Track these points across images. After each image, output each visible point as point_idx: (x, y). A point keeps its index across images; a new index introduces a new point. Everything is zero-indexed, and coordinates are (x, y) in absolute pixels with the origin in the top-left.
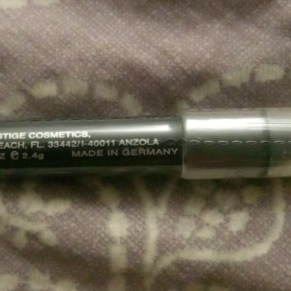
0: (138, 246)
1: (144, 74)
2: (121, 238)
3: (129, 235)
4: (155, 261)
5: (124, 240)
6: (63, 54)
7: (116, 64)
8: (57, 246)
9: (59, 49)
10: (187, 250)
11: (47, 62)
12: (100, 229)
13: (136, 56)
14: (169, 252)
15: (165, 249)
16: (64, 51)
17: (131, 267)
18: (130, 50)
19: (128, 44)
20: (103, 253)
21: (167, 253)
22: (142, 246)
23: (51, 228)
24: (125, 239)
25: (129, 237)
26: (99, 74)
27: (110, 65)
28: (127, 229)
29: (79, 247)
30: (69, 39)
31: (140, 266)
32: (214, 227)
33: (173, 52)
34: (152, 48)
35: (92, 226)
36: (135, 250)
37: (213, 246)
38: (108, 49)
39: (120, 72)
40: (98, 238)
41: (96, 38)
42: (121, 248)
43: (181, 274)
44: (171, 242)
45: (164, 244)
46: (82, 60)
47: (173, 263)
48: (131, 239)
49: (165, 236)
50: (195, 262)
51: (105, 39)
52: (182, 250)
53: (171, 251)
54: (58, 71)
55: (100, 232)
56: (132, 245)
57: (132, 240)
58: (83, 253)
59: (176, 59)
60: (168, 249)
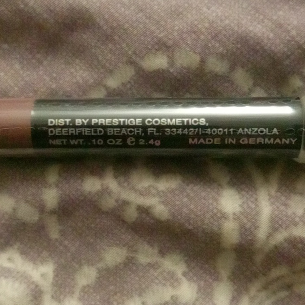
0: (251, 222)
1: (258, 48)
2: (234, 214)
3: (242, 211)
4: (268, 237)
5: (236, 215)
6: (175, 25)
7: (230, 36)
8: (168, 221)
9: (171, 20)
10: (300, 227)
11: (160, 33)
12: (212, 204)
13: (251, 29)
14: (282, 229)
15: (278, 225)
16: (176, 23)
17: (243, 242)
18: (243, 22)
19: (241, 16)
20: (216, 229)
21: (281, 229)
22: (255, 223)
23: (163, 202)
24: (238, 215)
25: (242, 213)
26: (211, 46)
27: (223, 37)
28: (239, 205)
29: (191, 222)
30: (181, 10)
31: (252, 242)
33: (289, 25)
34: (266, 21)
35: (204, 201)
36: (248, 226)
38: (221, 21)
39: (233, 45)
40: (211, 213)
41: (209, 9)
42: (233, 224)
43: (293, 250)
44: (285, 219)
45: (278, 221)
46: (194, 32)
47: (285, 240)
48: (243, 215)
49: (278, 213)
51: (218, 11)
52: (295, 227)
53: (284, 228)
54: (170, 43)
55: (213, 208)
56: (245, 221)
57: (245, 216)
58: (194, 228)
59: (291, 33)
60: (281, 226)
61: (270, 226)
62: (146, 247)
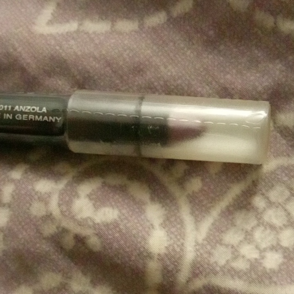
0: (174, 265)
2: (159, 255)
3: (167, 253)
4: (188, 282)
5: (161, 256)
6: (135, 80)
8: (100, 252)
9: (132, 76)
10: (219, 277)
11: (122, 87)
12: (140, 242)
14: (202, 276)
15: (198, 272)
16: (137, 78)
17: (165, 283)
18: (193, 83)
19: (193, 77)
20: (141, 266)
21: (200, 276)
22: (177, 266)
23: (97, 235)
24: (162, 256)
25: (166, 255)
28: (165, 247)
29: (120, 256)
30: (142, 67)
31: (173, 284)
32: (249, 260)
34: (214, 83)
35: (134, 239)
36: (170, 268)
37: (245, 278)
40: (138, 251)
41: (165, 68)
42: (157, 264)
44: (206, 266)
45: (199, 267)
47: (204, 287)
48: (167, 257)
49: (200, 260)
50: (225, 289)
51: (173, 70)
52: (215, 275)
53: (204, 275)
55: (140, 246)
56: (168, 263)
57: (169, 258)
58: (122, 263)
60: (201, 273)
61: (191, 272)
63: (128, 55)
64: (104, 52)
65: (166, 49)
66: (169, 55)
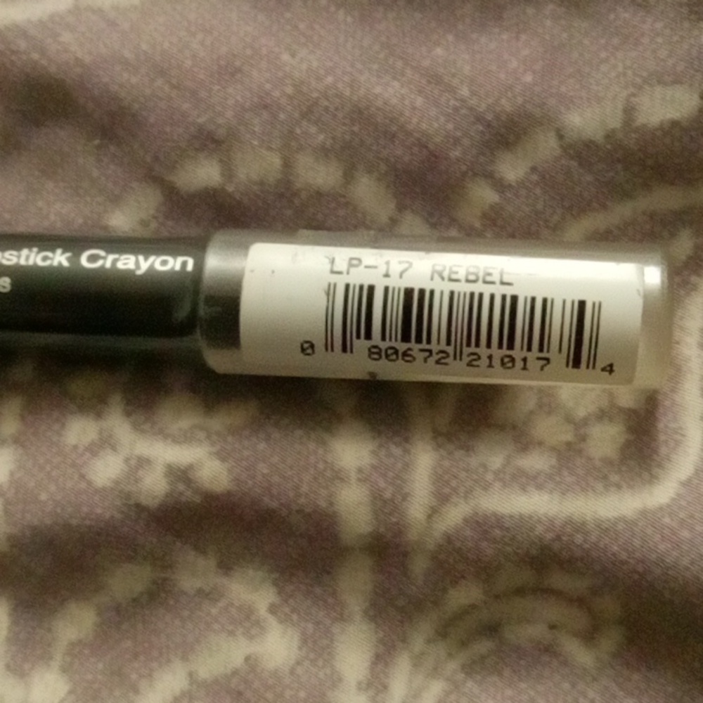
0: (395, 485)
1: (394, 128)
2: (359, 470)
3: (375, 463)
4: (430, 517)
5: (363, 473)
6: (227, 96)
7: (337, 109)
8: (229, 494)
9: (219, 87)
10: (496, 493)
11: (199, 116)
13: (378, 90)
14: (458, 498)
15: (449, 490)
16: (230, 90)
17: (382, 530)
18: (362, 78)
19: (359, 66)
20: (323, 504)
21: (454, 499)
22: (403, 486)
23: (218, 453)
24: (366, 472)
25: (374, 468)
26: (302, 133)
27: (324, 113)
28: (370, 451)
29: (275, 492)
30: (238, 63)
31: (399, 530)
33: (454, 76)
34: (409, 72)
36: (388, 495)
37: (550, 486)
38: (318, 79)
39: (344, 128)
40: (312, 471)
41: (293, 56)
42: (359, 491)
43: (484, 544)
44: (463, 476)
45: (448, 480)
46: (266, 107)
47: (467, 521)
48: (378, 471)
49: (450, 464)
50: (511, 517)
52: (485, 491)
53: (462, 495)
54: (221, 133)
56: (382, 484)
57: (382, 474)
58: (282, 504)
59: (459, 91)
60: (455, 491)
61: (433, 493)
62: (191, 555)
63: (202, 43)
64: (144, 47)
65: (288, 15)
66: (296, 27)
